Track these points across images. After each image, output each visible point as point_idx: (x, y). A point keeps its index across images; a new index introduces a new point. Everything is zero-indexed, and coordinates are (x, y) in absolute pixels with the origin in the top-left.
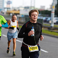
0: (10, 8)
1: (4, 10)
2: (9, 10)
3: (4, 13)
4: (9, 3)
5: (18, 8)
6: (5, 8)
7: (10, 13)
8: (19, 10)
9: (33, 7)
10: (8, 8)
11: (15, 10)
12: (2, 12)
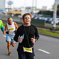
0: (11, 9)
1: (6, 11)
2: (10, 10)
3: (5, 14)
4: (10, 3)
5: (20, 8)
6: (6, 9)
7: (11, 14)
8: (20, 11)
9: (34, 7)
10: (9, 9)
11: (16, 11)
12: (3, 13)
